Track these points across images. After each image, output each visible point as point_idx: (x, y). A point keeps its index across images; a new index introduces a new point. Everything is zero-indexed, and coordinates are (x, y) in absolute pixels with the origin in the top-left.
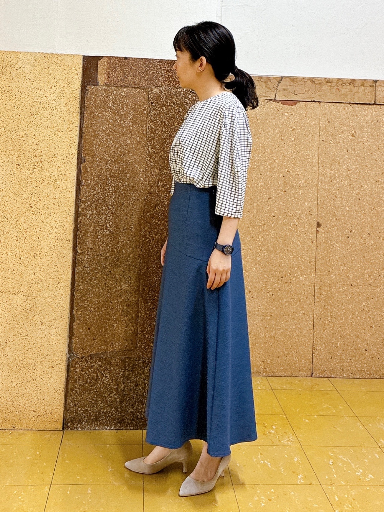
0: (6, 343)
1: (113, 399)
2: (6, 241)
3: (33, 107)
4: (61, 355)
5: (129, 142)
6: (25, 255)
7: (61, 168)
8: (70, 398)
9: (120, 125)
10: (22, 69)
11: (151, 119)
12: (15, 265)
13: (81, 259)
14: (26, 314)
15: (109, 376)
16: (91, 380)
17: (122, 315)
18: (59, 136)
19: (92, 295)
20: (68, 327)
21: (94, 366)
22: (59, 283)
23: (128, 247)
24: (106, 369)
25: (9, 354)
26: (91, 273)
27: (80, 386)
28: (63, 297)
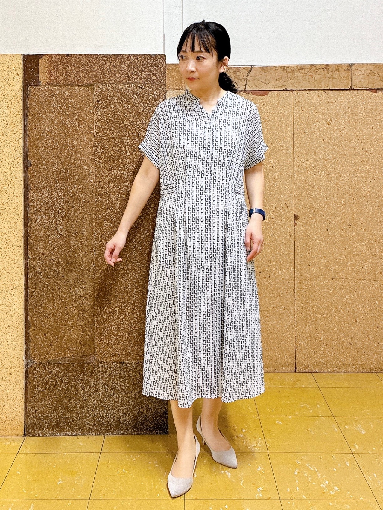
1: (74, 405)
4: (18, 362)
5: (76, 143)
7: (7, 173)
8: (30, 404)
9: (66, 125)
11: (97, 118)
13: (33, 264)
15: (68, 382)
16: (50, 387)
17: (78, 320)
18: (3, 141)
19: (47, 301)
20: (23, 333)
21: (52, 372)
22: (12, 289)
23: (81, 251)
24: (64, 375)
26: (44, 279)
27: (39, 392)
28: (16, 303)
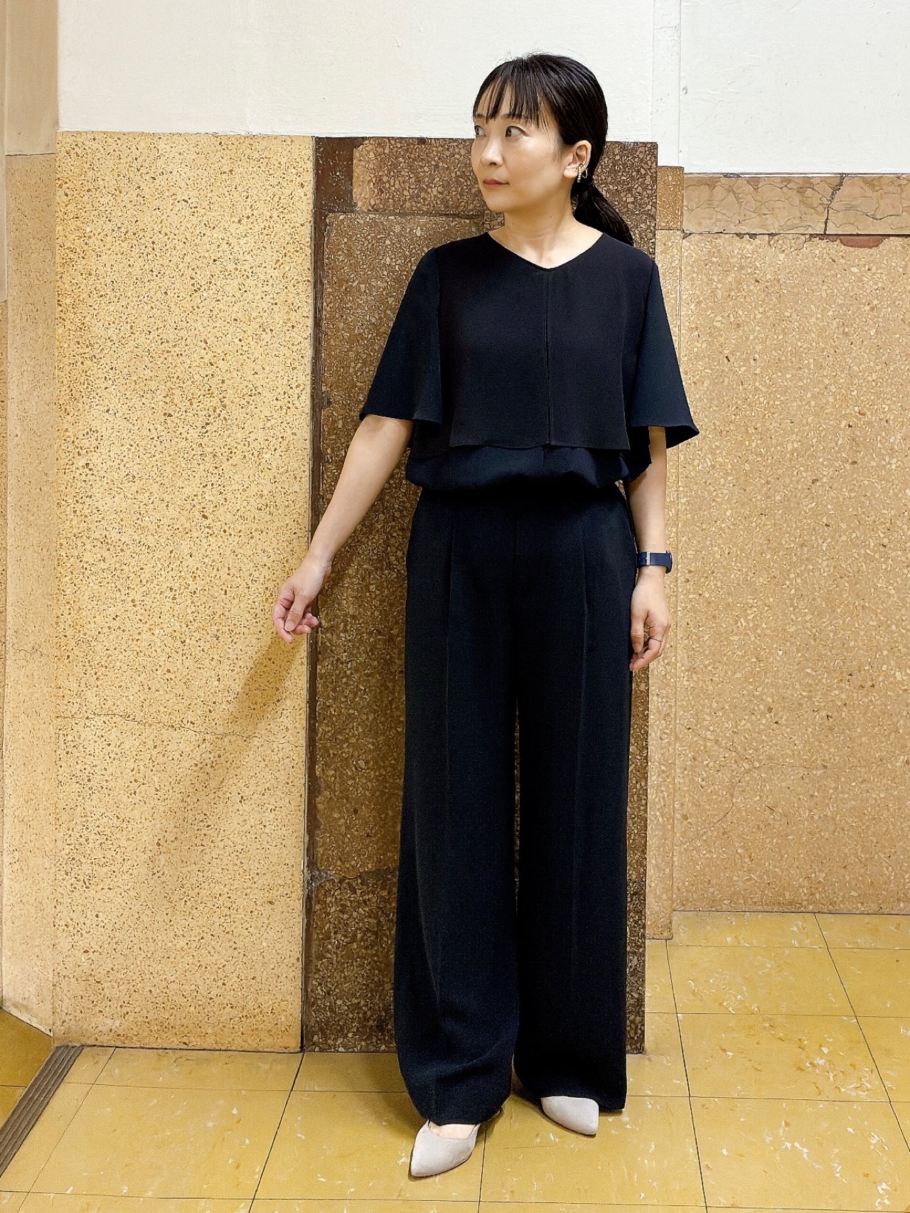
0: (158, 844)
2: (148, 601)
3: (197, 270)
4: (290, 874)
6: (195, 634)
7: (273, 421)
8: (317, 976)
10: (165, 176)
12: (170, 658)
13: (330, 641)
14: (203, 777)
16: (365, 935)
18: (264, 343)
19: (361, 730)
20: (304, 806)
21: (369, 900)
22: (278, 701)
25: (166, 873)
26: (356, 677)
27: (337, 948)
28: (289, 734)
